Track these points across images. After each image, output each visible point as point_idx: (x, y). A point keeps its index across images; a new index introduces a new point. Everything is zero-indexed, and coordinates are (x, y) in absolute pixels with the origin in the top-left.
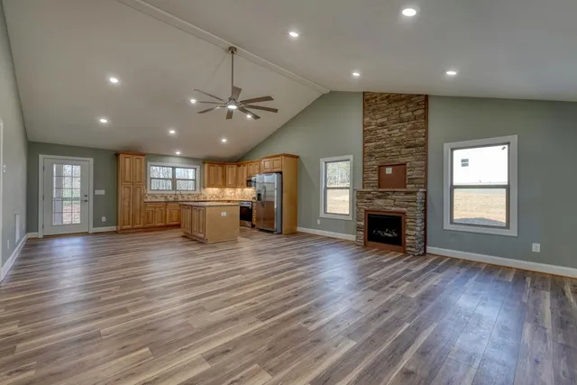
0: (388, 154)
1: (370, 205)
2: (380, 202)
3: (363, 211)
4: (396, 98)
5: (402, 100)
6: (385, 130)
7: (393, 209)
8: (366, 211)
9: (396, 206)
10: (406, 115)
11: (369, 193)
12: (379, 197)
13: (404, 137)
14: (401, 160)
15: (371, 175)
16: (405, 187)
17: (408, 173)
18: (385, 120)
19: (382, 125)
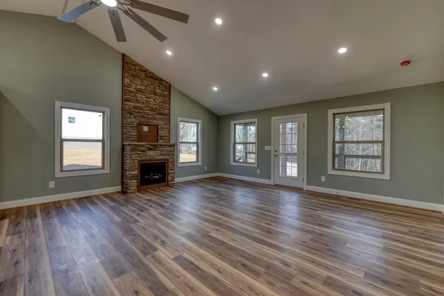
0: (146, 116)
1: (144, 156)
2: (151, 153)
3: (137, 161)
4: (152, 75)
5: (156, 79)
6: (143, 96)
7: (161, 157)
8: (139, 161)
9: (164, 155)
10: (158, 91)
11: (143, 146)
12: (150, 149)
13: (157, 106)
14: (155, 122)
15: (131, 130)
16: (157, 142)
17: (160, 132)
18: (144, 88)
19: (141, 91)
